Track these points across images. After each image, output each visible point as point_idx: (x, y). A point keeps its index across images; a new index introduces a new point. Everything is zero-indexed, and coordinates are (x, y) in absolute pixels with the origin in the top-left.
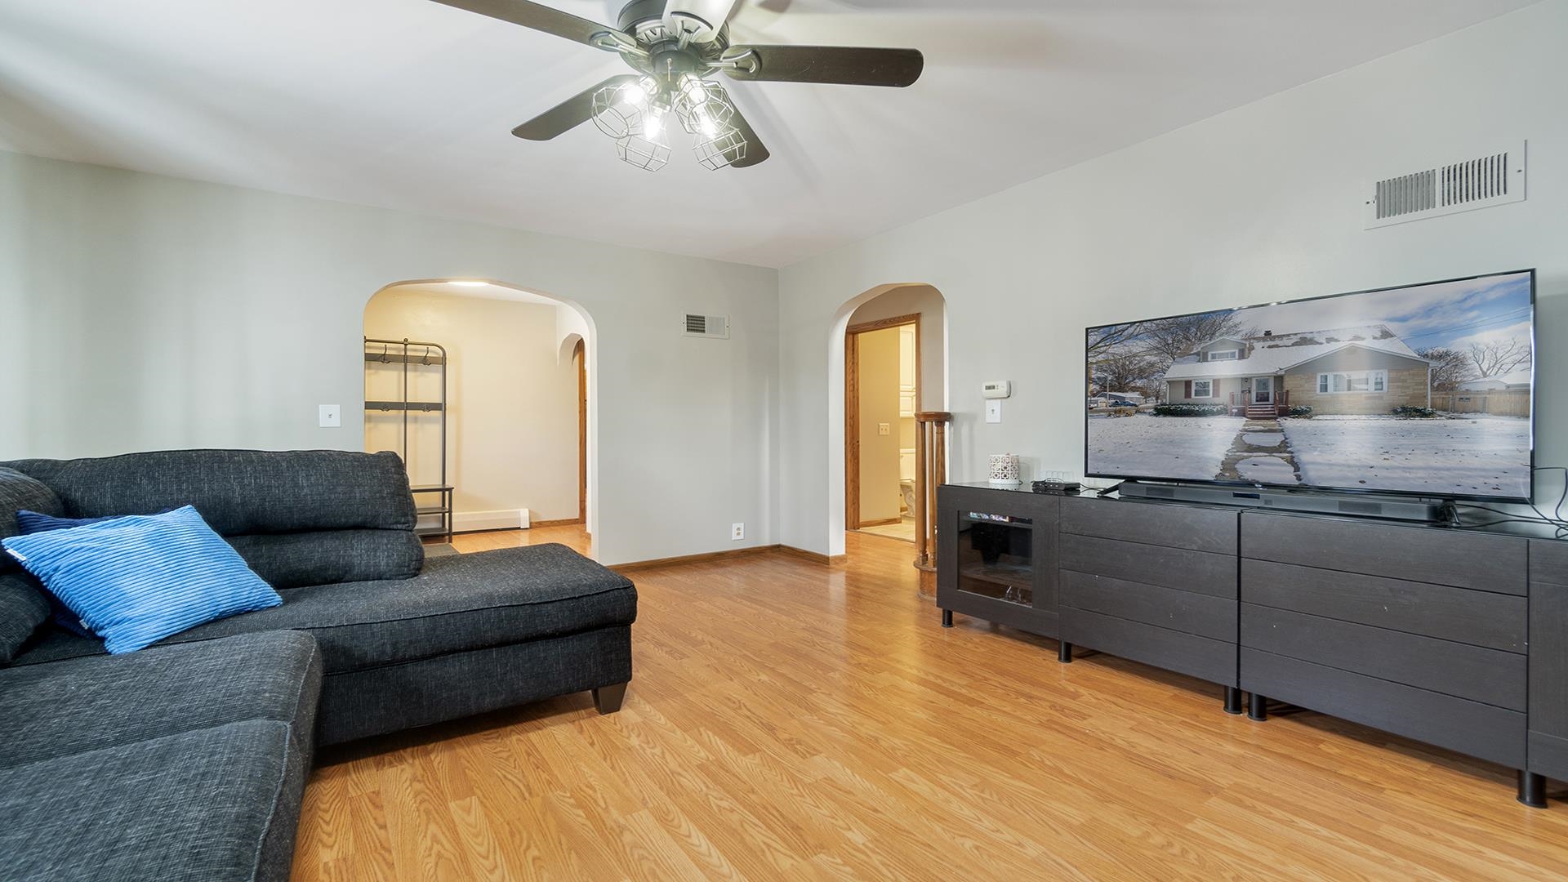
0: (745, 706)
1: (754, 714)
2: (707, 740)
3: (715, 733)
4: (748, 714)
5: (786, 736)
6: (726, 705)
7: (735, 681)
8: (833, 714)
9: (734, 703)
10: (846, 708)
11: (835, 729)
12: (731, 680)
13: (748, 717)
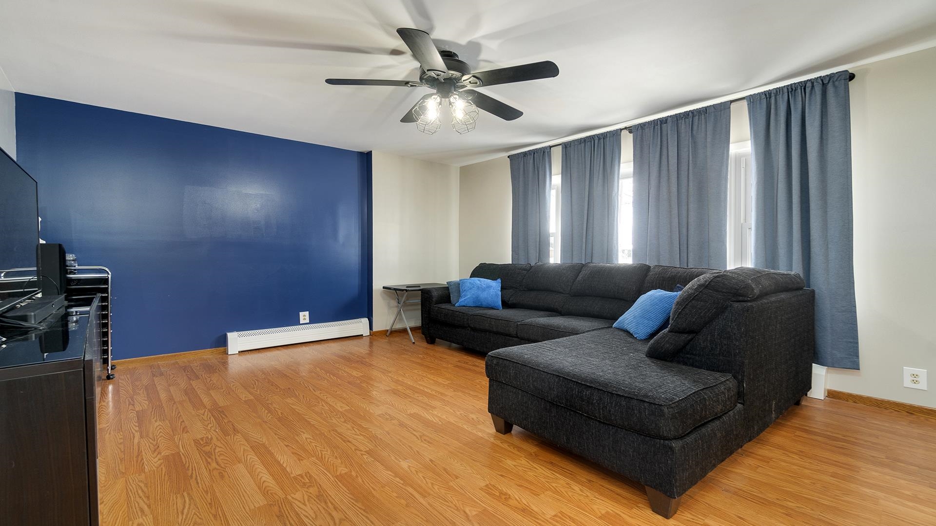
0: (417, 438)
1: (412, 433)
2: (435, 418)
3: (433, 422)
4: (415, 433)
5: (393, 421)
6: (431, 438)
7: (428, 460)
8: (362, 435)
9: (425, 440)
10: (350, 439)
11: (364, 426)
12: (431, 460)
13: (415, 431)
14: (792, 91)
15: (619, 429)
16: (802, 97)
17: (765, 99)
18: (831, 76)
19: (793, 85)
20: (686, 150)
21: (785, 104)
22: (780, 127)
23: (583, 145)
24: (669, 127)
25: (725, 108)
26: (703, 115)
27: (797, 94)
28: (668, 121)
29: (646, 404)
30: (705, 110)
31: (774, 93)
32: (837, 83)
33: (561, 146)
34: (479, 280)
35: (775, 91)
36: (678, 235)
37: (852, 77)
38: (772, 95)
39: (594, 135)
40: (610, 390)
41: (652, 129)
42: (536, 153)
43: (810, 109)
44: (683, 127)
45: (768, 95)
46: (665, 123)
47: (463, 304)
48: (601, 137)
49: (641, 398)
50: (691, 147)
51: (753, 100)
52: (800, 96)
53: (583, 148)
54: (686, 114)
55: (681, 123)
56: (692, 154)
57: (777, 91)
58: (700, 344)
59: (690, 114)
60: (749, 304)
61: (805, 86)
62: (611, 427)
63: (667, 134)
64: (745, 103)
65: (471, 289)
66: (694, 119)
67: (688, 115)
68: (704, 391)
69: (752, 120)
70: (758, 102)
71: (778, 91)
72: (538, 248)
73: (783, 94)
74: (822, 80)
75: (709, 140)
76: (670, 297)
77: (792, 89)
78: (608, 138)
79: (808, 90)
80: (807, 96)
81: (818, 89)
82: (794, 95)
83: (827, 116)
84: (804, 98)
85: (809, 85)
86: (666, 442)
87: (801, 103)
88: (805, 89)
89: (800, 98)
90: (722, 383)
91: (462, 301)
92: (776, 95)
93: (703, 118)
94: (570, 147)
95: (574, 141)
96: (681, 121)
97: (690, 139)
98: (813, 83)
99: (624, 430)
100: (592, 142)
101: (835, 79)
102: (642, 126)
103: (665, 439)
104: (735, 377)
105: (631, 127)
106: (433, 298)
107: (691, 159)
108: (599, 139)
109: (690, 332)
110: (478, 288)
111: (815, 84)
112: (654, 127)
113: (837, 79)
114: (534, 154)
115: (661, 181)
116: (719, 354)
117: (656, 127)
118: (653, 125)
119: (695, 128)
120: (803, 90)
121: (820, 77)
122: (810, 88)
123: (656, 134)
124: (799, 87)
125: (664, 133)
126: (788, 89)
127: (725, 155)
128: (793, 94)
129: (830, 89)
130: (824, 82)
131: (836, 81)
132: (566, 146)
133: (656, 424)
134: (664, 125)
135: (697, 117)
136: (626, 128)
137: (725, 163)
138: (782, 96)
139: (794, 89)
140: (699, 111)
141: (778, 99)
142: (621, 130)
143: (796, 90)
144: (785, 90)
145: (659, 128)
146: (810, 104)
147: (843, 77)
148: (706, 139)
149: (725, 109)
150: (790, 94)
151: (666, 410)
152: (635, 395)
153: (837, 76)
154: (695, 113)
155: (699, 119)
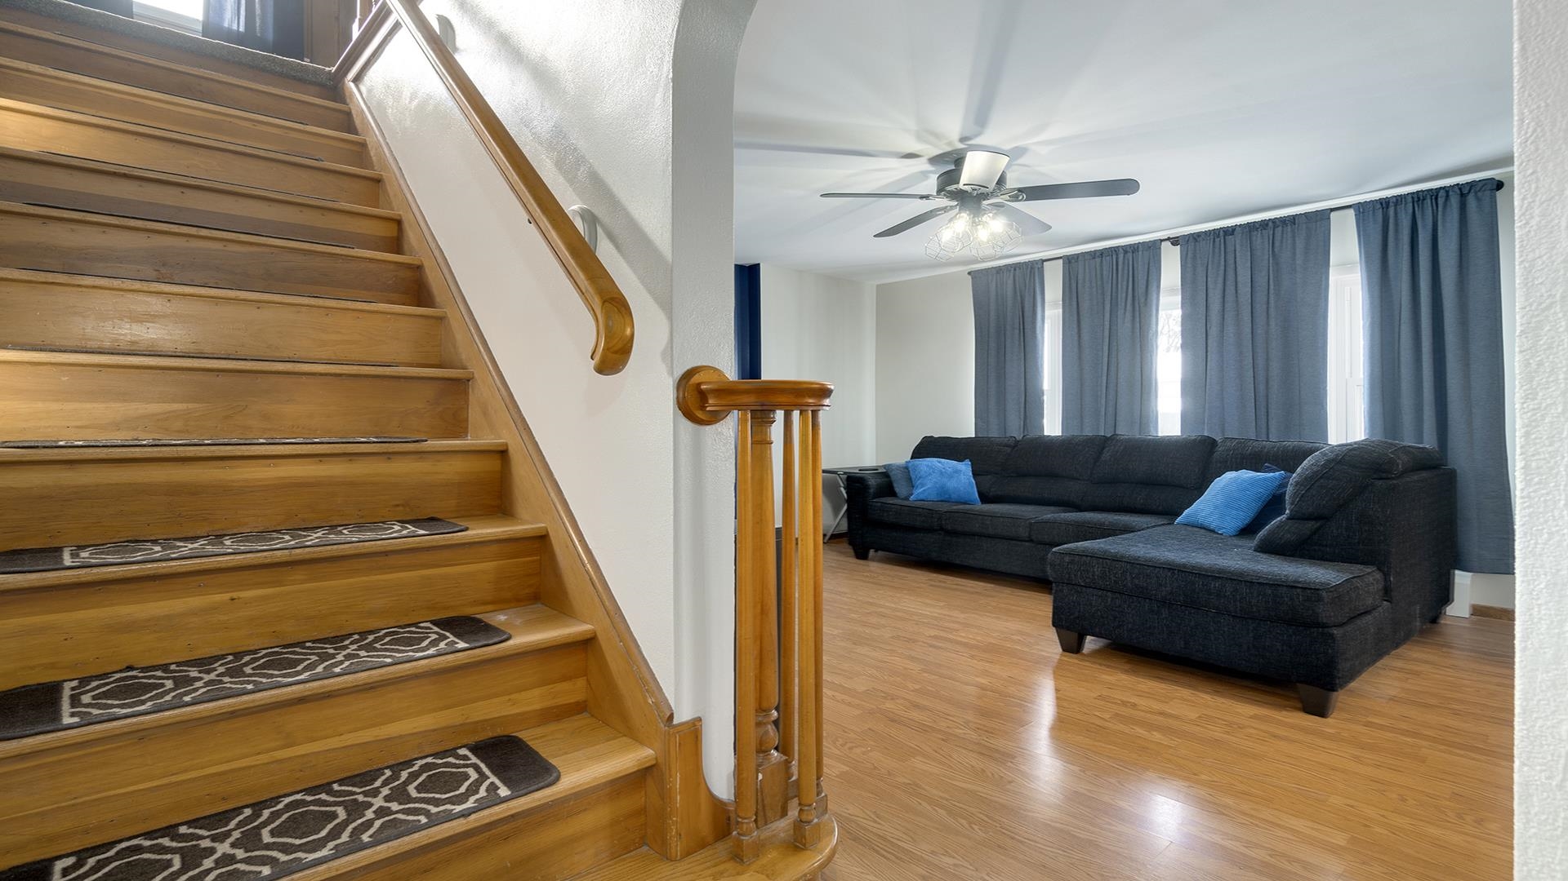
14: (1419, 200)
15: (1262, 623)
16: (1433, 210)
17: (1381, 210)
18: (1472, 185)
19: (1421, 193)
20: (1264, 273)
21: (1409, 217)
22: (1403, 249)
23: (1098, 260)
24: (1238, 242)
25: (1323, 217)
26: (1289, 227)
27: (1425, 206)
28: (1235, 233)
29: (1298, 590)
30: (1293, 219)
31: (1393, 202)
32: (1480, 194)
33: (1061, 261)
34: (939, 462)
35: (1394, 199)
36: (1253, 394)
37: (1500, 185)
38: (1391, 204)
39: (1118, 247)
40: (1248, 579)
41: (1212, 242)
42: (1017, 269)
43: (1444, 226)
44: (1259, 241)
45: (1384, 203)
46: (1231, 235)
47: (922, 497)
48: (1128, 250)
49: (1292, 584)
50: (1273, 271)
51: (1364, 210)
52: (1430, 208)
53: (1098, 264)
54: (1264, 224)
55: (1257, 237)
56: (1274, 280)
57: (1397, 200)
58: (1332, 532)
59: (1270, 224)
60: (1395, 482)
61: (1437, 195)
62: (1250, 621)
63: (1235, 251)
64: (1351, 212)
65: (930, 474)
66: (1276, 232)
67: (1267, 225)
68: (1355, 579)
69: (1362, 237)
70: (1371, 212)
71: (1399, 199)
72: (1022, 414)
73: (1406, 204)
74: (1460, 189)
75: (1299, 262)
76: (1265, 479)
77: (1419, 198)
78: (1140, 253)
79: (1441, 201)
80: (1440, 209)
81: (1454, 200)
82: (1422, 208)
83: (1467, 237)
84: (1435, 211)
85: (1442, 193)
86: (1326, 629)
87: (1431, 218)
88: (1436, 199)
89: (1430, 211)
90: (1369, 574)
91: (918, 493)
92: (1396, 204)
93: (1289, 230)
94: (1077, 262)
95: (1083, 254)
96: (1255, 233)
97: (1271, 259)
98: (1447, 192)
99: (1269, 622)
100: (1114, 257)
101: (1478, 189)
102: (1196, 237)
103: (1324, 626)
104: (1379, 569)
105: (1178, 237)
106: (869, 488)
107: (1272, 287)
108: (1126, 252)
109: (1316, 518)
110: (941, 473)
111: (1451, 193)
112: (1214, 239)
113: (1481, 189)
114: (1015, 270)
115: (1226, 317)
116: (1359, 543)
117: (1217, 240)
118: (1212, 237)
119: (1277, 244)
120: (1433, 201)
121: (1458, 184)
122: (1443, 199)
123: (1217, 250)
124: (1428, 196)
125: (1230, 248)
126: (1413, 198)
127: (1324, 283)
128: (1420, 206)
129: (1471, 201)
130: (1463, 191)
131: (1479, 191)
132: (1070, 261)
133: (1313, 610)
134: (1229, 238)
135: (1280, 228)
136: (1169, 239)
137: (1323, 295)
138: (1405, 206)
139: (1421, 198)
140: (1283, 221)
141: (1399, 210)
142: (1162, 241)
143: (1424, 200)
144: (1410, 199)
145: (1222, 241)
146: (1444, 220)
147: (1489, 187)
148: (1294, 260)
149: (1322, 219)
150: (1416, 205)
151: (1324, 594)
152: (1283, 582)
153: (1480, 184)
154: (1278, 223)
155: (1283, 231)
